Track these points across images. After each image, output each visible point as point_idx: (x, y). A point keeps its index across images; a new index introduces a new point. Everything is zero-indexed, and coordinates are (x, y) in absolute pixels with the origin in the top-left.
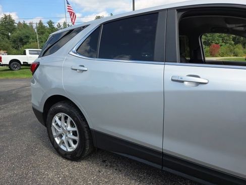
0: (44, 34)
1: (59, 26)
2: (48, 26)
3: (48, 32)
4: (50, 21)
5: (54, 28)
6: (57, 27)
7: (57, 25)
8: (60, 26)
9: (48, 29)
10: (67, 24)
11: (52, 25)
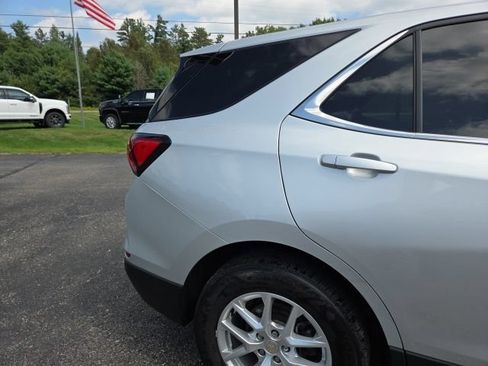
0: (6, 52)
1: (41, 34)
2: (14, 34)
3: (14, 46)
4: (19, 23)
5: (27, 38)
6: (35, 37)
7: (36, 34)
8: (43, 35)
9: (15, 40)
10: (60, 30)
11: (23, 33)
